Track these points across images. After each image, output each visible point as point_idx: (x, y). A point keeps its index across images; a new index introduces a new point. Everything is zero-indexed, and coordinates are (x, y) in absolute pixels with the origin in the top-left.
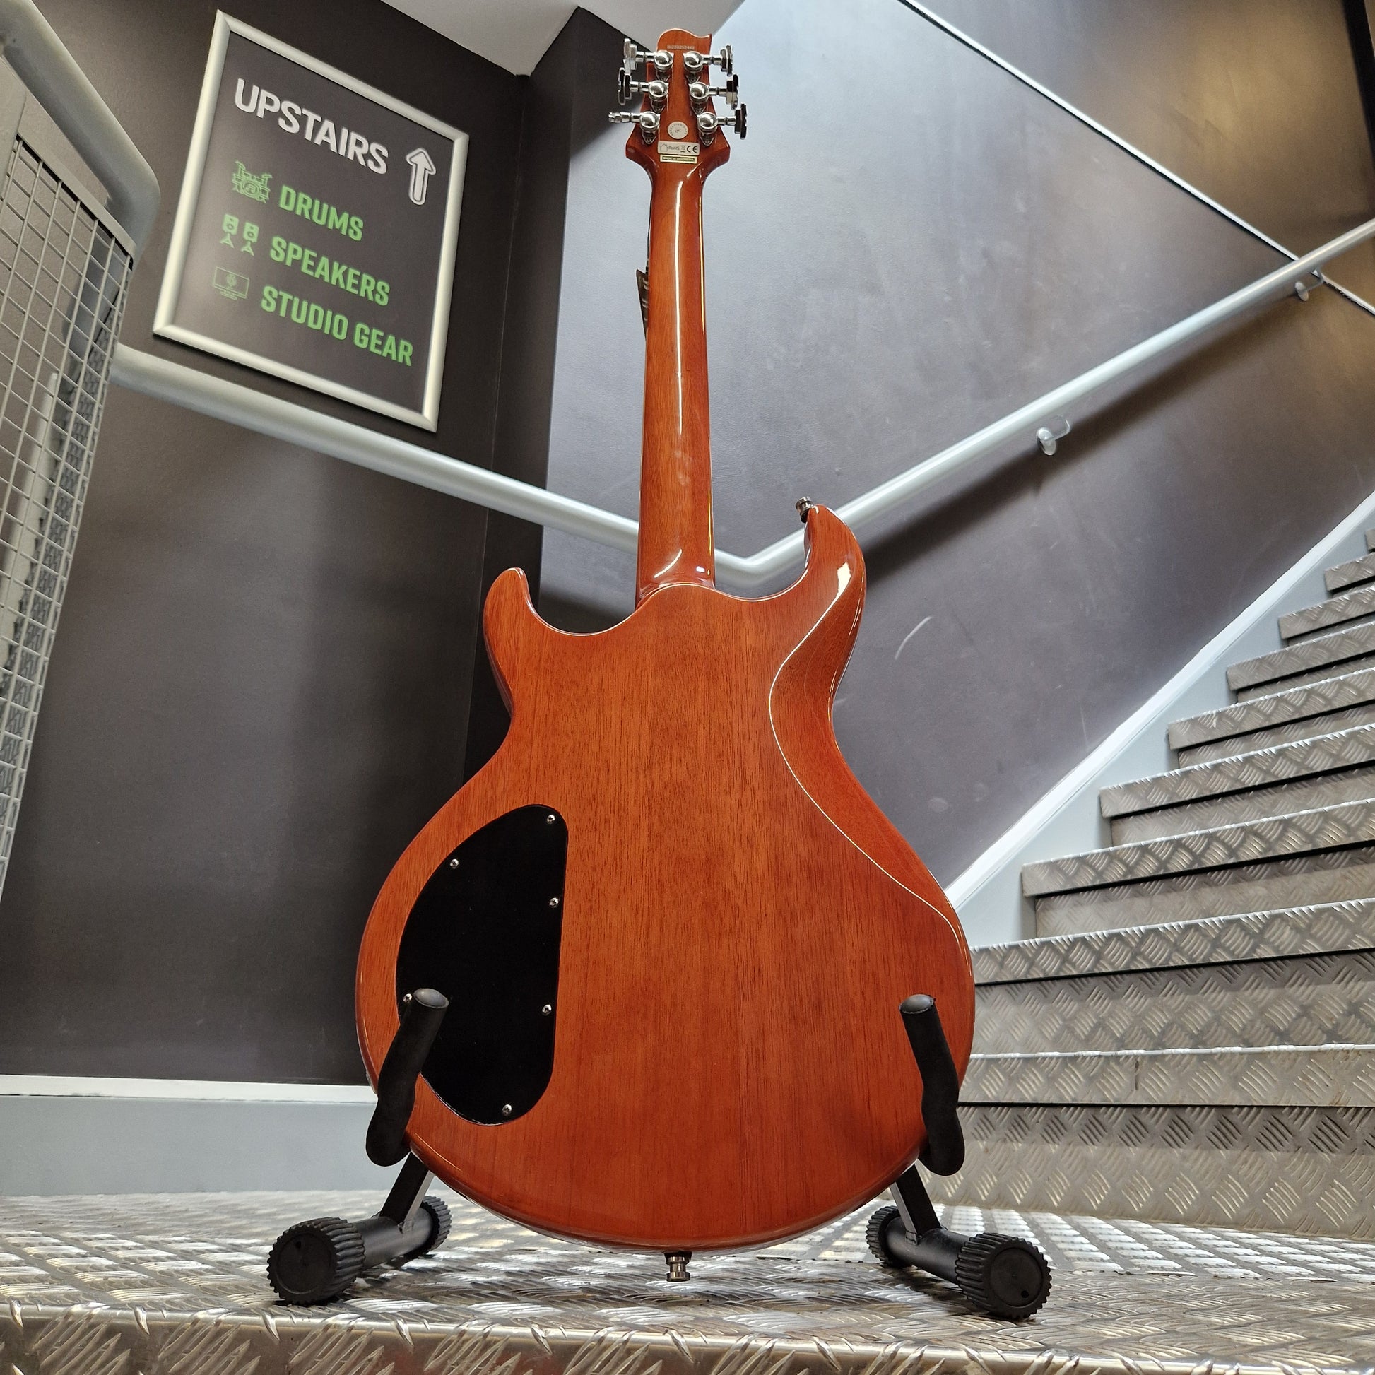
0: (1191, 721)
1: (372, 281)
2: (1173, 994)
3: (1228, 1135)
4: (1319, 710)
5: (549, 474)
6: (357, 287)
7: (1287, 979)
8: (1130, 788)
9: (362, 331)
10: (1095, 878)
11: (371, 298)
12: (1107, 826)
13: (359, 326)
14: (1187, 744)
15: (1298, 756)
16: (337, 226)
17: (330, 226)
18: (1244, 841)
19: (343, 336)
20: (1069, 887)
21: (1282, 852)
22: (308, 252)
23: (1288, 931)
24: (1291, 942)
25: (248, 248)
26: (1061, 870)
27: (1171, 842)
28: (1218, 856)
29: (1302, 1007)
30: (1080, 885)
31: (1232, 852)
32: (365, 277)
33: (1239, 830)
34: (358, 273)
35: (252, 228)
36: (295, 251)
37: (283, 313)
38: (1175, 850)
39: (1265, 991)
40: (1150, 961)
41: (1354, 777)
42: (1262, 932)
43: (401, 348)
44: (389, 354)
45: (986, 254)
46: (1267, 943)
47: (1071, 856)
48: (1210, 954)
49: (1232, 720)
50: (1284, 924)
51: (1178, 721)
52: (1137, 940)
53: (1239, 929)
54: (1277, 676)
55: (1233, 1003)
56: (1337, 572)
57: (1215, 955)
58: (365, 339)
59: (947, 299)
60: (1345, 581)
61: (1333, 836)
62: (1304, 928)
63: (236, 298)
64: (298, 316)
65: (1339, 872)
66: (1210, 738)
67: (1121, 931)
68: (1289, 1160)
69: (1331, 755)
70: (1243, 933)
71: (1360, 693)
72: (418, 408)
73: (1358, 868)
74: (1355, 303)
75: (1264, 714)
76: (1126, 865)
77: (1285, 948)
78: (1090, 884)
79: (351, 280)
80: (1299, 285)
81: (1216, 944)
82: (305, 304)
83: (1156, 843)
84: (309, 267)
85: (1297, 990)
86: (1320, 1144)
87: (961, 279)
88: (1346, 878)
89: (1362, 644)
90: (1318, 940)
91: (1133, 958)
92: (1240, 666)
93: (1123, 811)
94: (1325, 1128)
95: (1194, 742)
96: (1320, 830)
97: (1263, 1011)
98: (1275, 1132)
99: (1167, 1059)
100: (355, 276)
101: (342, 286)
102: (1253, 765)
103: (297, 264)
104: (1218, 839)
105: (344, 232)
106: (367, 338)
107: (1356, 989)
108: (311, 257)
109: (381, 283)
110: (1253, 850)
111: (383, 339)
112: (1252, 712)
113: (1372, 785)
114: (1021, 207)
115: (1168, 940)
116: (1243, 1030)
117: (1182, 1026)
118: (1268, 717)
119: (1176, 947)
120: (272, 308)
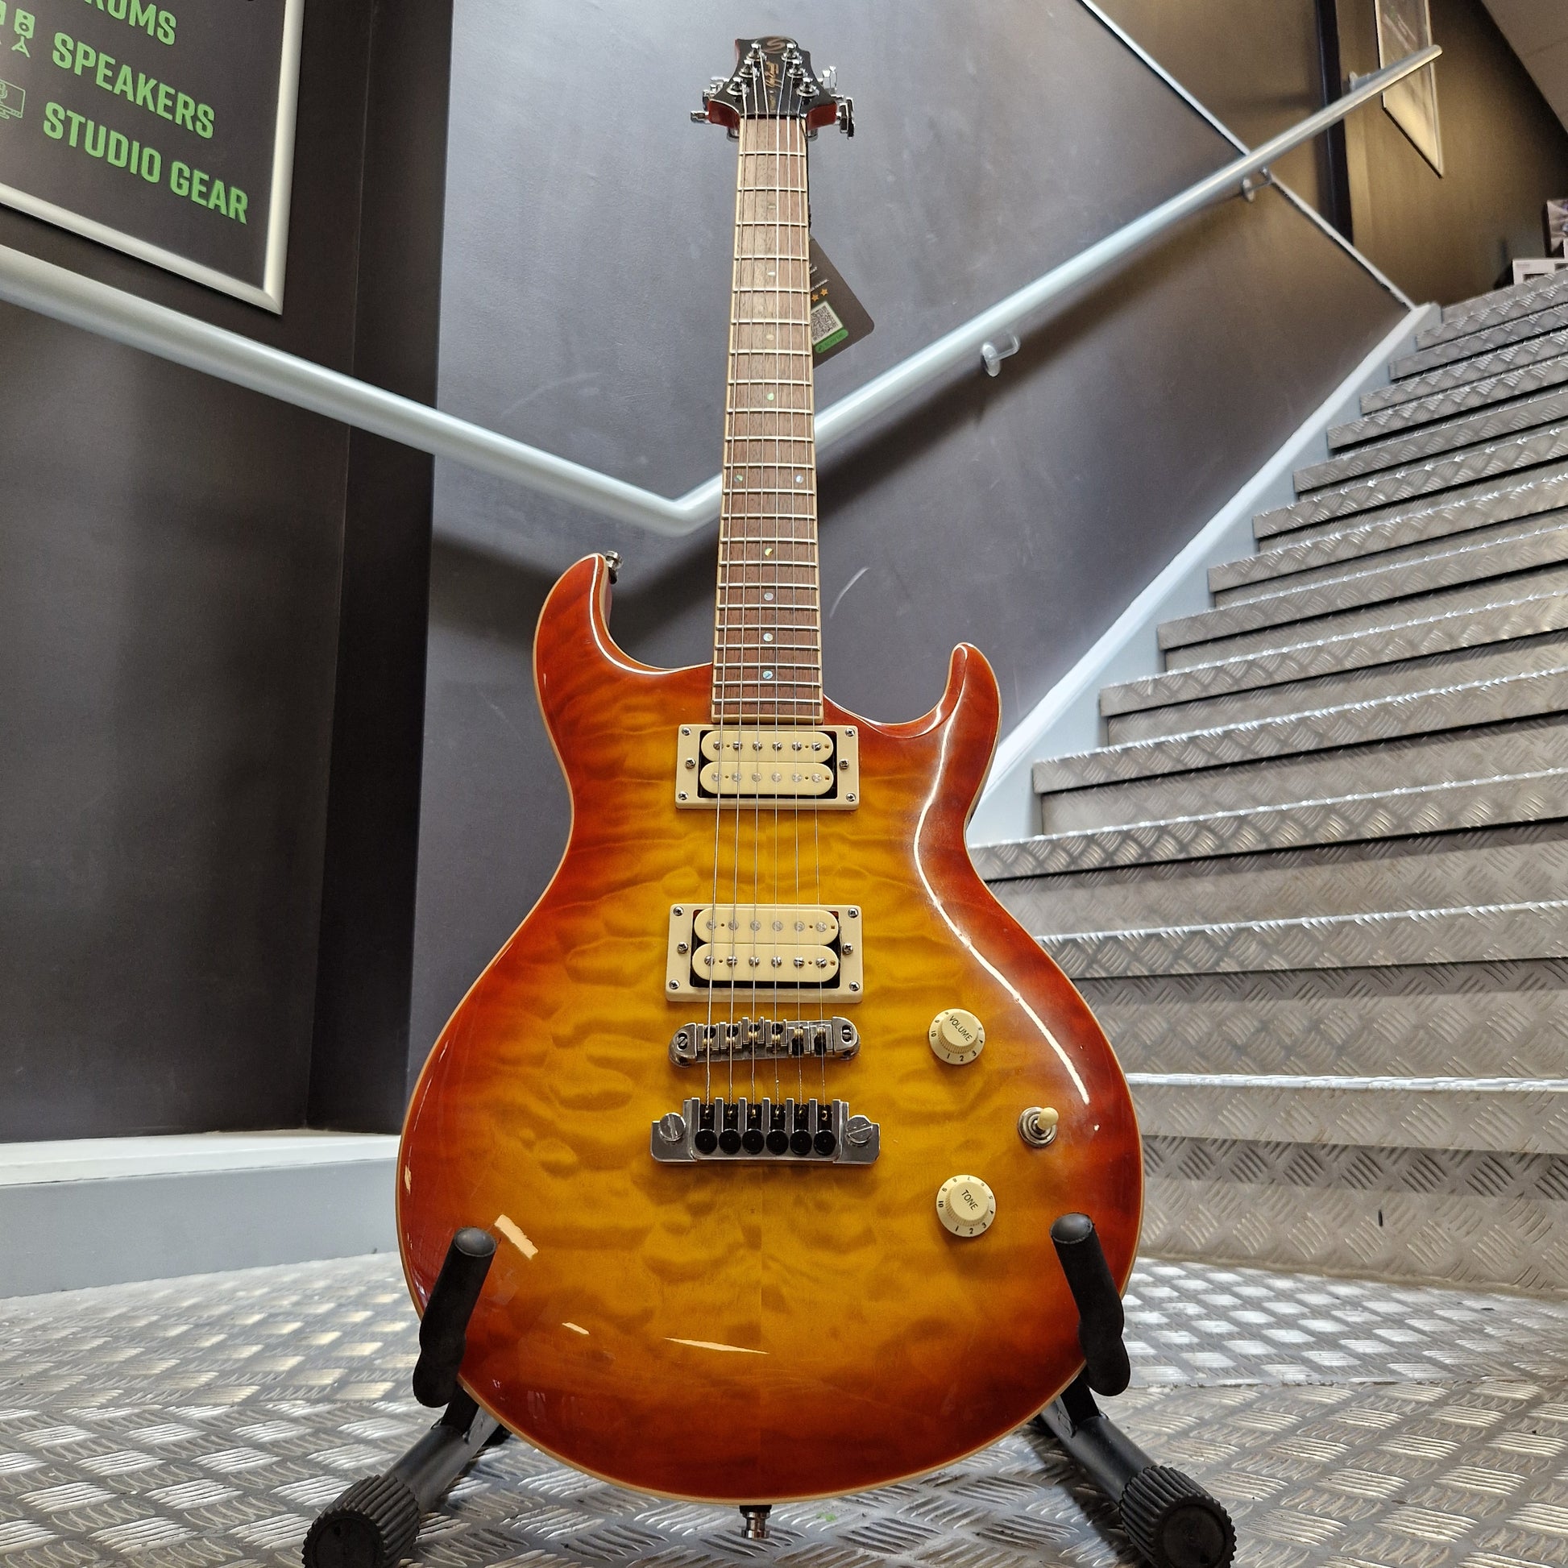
0: (1126, 686)
1: (191, 102)
2: (1127, 1003)
3: (1200, 1164)
4: (1259, 684)
5: (439, 386)
6: (171, 110)
7: (1247, 992)
8: (1065, 763)
9: (181, 171)
10: (1035, 868)
11: (190, 127)
12: (1038, 802)
13: (176, 165)
14: (1119, 711)
15: (1244, 739)
16: (142, 24)
17: (132, 22)
18: (1196, 835)
19: (155, 178)
20: (1006, 875)
21: (1236, 850)
22: (103, 58)
23: (1254, 946)
24: (1257, 957)
25: (20, 47)
26: (998, 856)
27: (1120, 832)
28: (1168, 850)
29: (1262, 1022)
30: (1018, 874)
31: (1183, 847)
32: (182, 97)
33: (1191, 826)
34: (172, 91)
35: (25, 17)
36: (86, 55)
37: (73, 142)
38: (1123, 841)
39: (1225, 1003)
40: (1106, 970)
41: (1299, 764)
42: (1227, 945)
43: (233, 198)
44: (217, 206)
45: (932, 125)
46: (1231, 956)
47: (1010, 841)
48: (1171, 966)
49: (1168, 688)
50: (1251, 938)
51: (1111, 685)
52: (1094, 947)
53: (1203, 941)
54: (1209, 637)
55: (1190, 1015)
56: (1265, 519)
57: (1176, 967)
58: (185, 184)
59: (890, 178)
60: (1274, 529)
61: (1289, 836)
62: (1270, 942)
63: (8, 117)
64: (95, 146)
65: (1290, 873)
66: (1143, 707)
67: (1077, 936)
68: (1263, 1192)
69: (1279, 740)
70: (1207, 946)
71: (1302, 667)
72: (257, 281)
73: (1310, 870)
74: (1297, 207)
75: (1202, 684)
76: (1070, 855)
77: (1250, 964)
78: (1029, 873)
79: (162, 100)
80: (1247, 183)
81: (1178, 955)
82: (102, 130)
83: (1103, 833)
84: (106, 78)
85: (1257, 1005)
86: (1295, 1177)
87: (906, 155)
88: (1297, 878)
89: (1299, 609)
90: (1285, 957)
91: (1089, 966)
92: (1172, 624)
93: (1057, 787)
94: (1302, 1162)
95: (1127, 709)
96: (1276, 830)
97: (1219, 1025)
98: (1250, 1164)
99: (1143, 1088)
100: (168, 95)
101: (151, 107)
102: (1197, 745)
103: (90, 72)
104: (1170, 833)
105: (150, 32)
106: (186, 182)
107: (1317, 1007)
108: (108, 65)
109: (202, 107)
110: (1206, 846)
111: (209, 185)
112: (1190, 682)
113: (1316, 773)
114: (971, 69)
115: (1128, 949)
116: (1199, 1042)
117: (1136, 1036)
118: (1205, 687)
119: (1136, 957)
120: (58, 134)
